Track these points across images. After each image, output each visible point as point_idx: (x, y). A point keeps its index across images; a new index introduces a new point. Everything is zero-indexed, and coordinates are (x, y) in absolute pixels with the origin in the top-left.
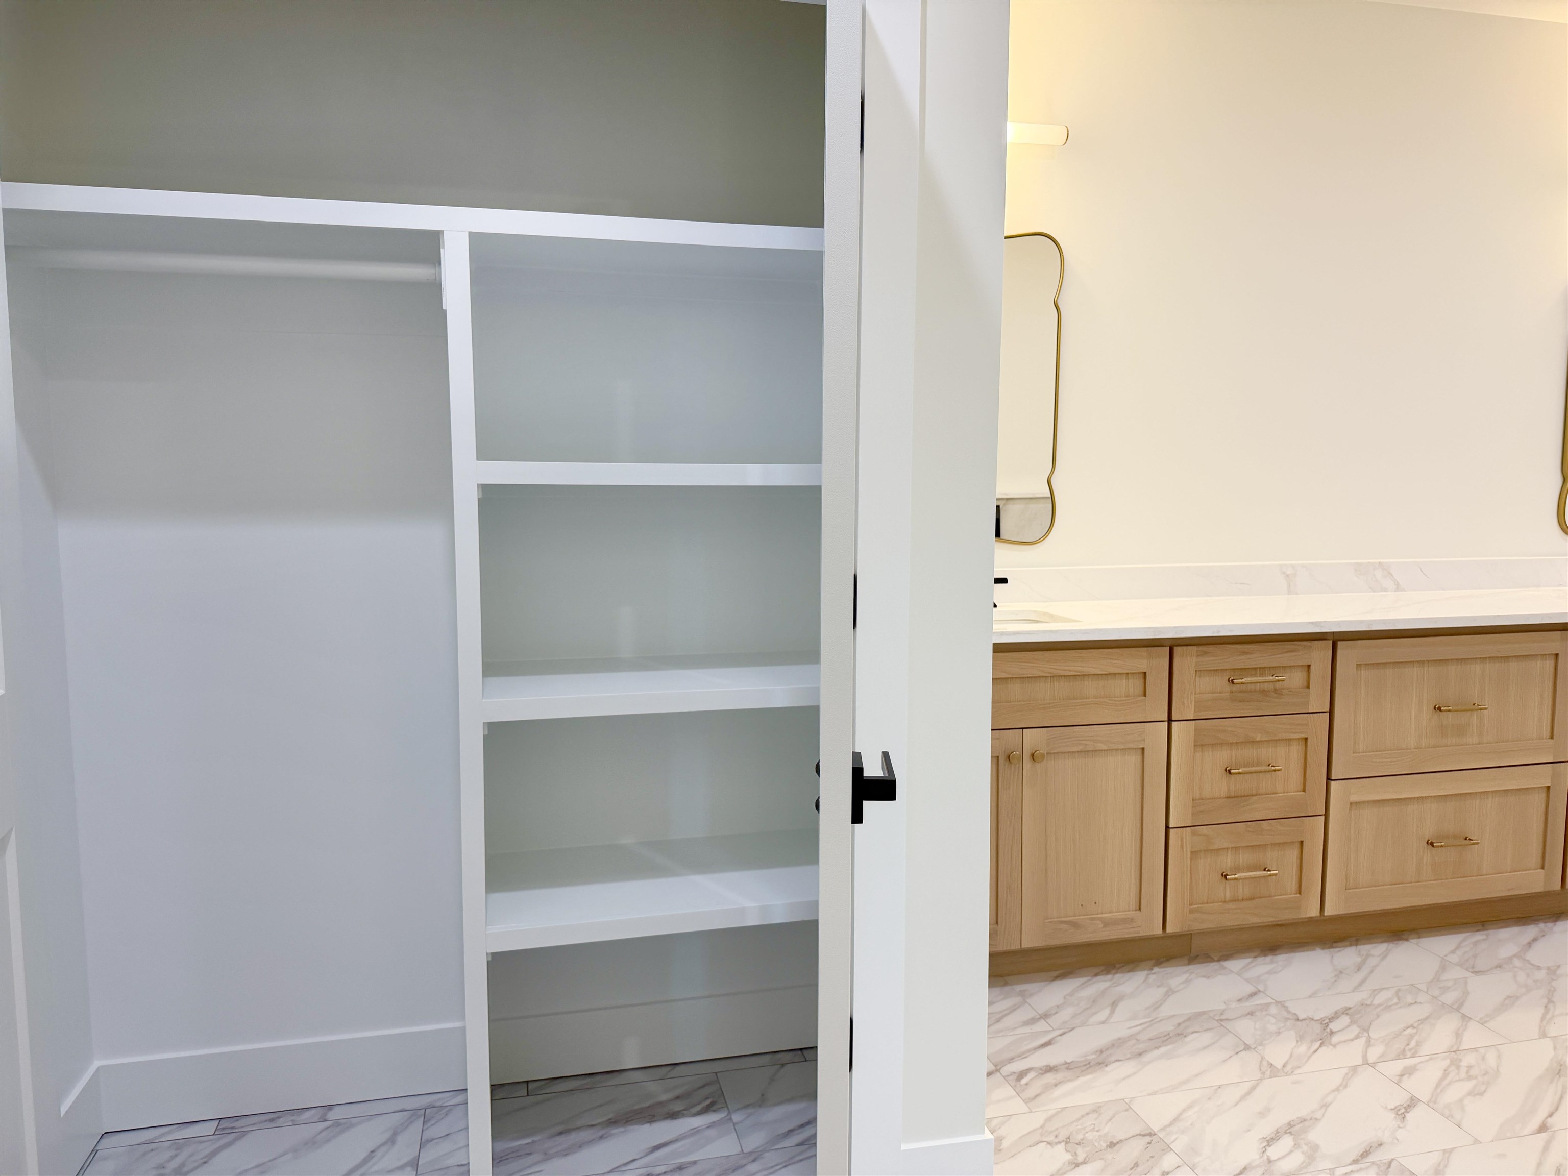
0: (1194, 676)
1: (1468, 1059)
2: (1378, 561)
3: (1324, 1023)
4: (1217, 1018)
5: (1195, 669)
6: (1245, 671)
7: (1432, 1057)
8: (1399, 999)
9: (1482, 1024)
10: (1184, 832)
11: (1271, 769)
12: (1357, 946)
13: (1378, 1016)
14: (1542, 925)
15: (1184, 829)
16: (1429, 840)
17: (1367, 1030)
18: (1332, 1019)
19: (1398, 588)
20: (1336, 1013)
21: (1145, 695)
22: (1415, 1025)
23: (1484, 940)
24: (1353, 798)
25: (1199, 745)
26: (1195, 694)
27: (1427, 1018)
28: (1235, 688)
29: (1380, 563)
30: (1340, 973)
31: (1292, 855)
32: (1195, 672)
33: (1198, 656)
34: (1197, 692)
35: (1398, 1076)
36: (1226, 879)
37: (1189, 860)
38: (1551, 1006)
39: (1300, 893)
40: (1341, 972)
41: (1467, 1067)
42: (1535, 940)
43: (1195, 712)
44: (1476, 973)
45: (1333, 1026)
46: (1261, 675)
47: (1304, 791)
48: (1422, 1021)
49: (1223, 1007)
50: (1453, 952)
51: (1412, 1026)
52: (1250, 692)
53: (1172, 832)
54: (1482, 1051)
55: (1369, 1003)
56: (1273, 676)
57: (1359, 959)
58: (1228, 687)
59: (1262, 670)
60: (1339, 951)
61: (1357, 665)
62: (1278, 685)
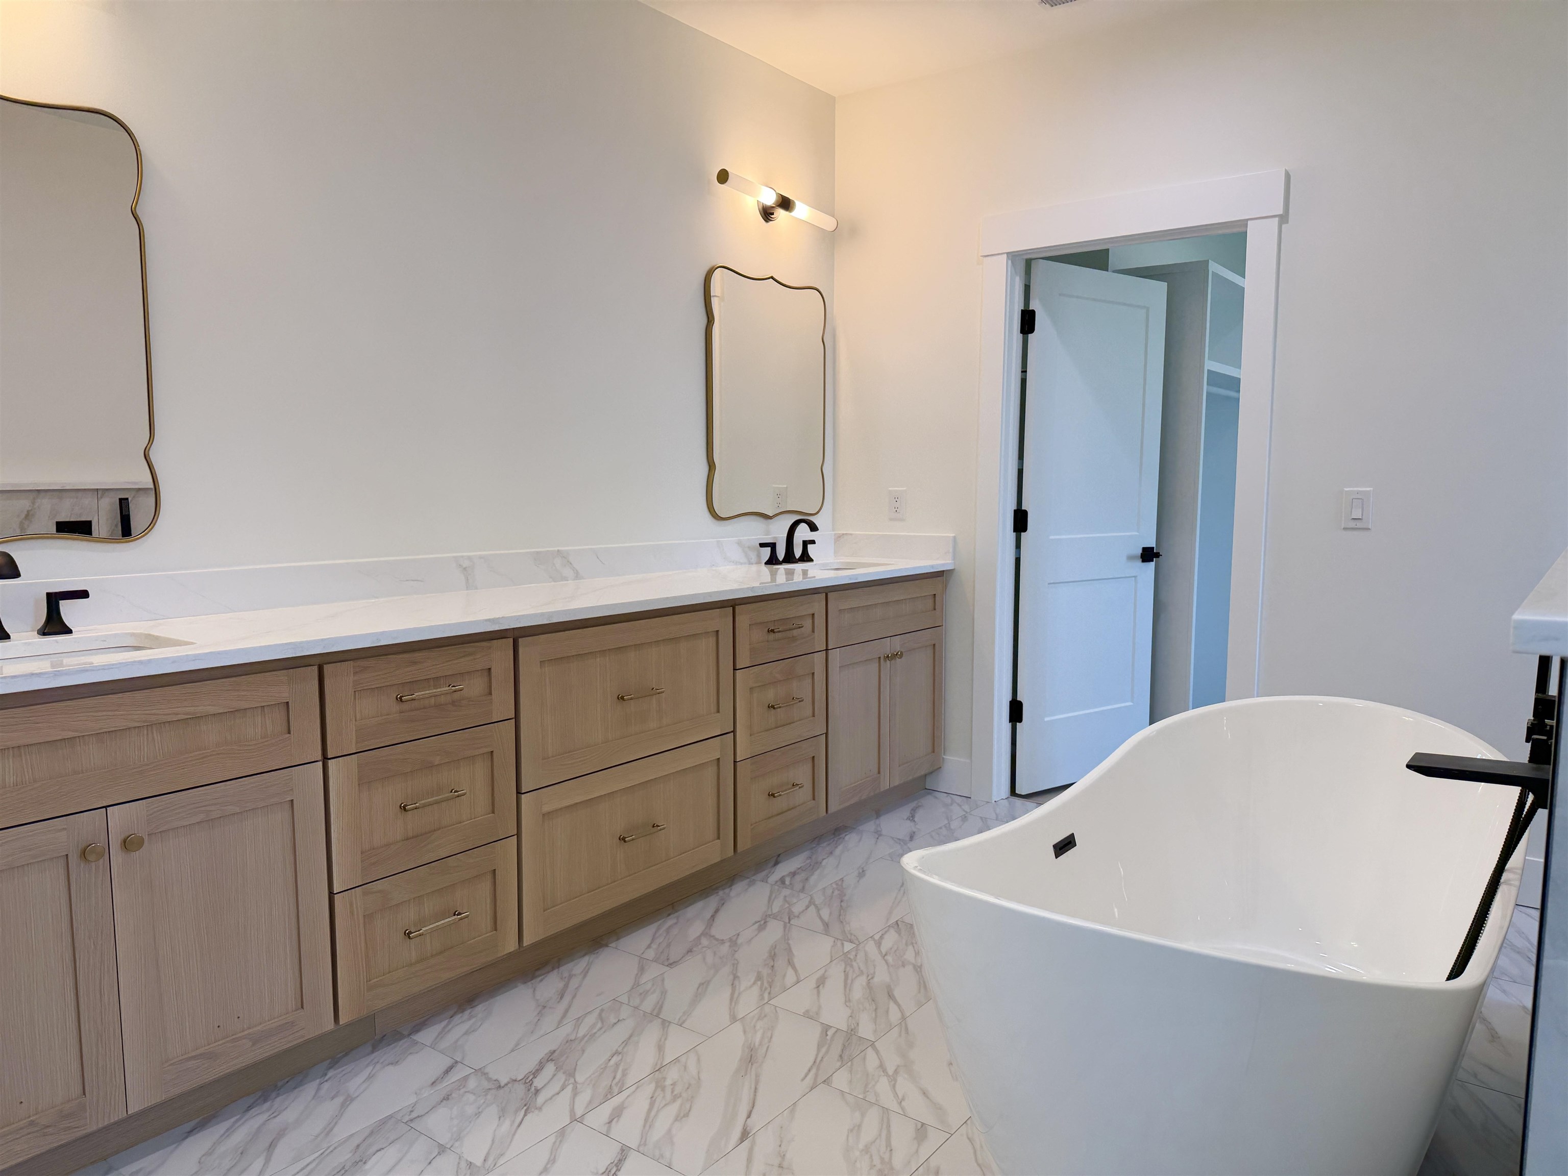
0: (352, 699)
1: (672, 1075)
2: (556, 549)
3: (528, 1081)
4: (406, 1118)
5: (353, 690)
6: (413, 684)
7: (638, 1084)
8: (603, 1022)
9: (681, 1026)
10: (353, 893)
11: (456, 794)
12: (558, 968)
13: (583, 1051)
14: (721, 893)
15: (353, 890)
16: (621, 836)
17: (571, 1074)
18: (536, 1073)
19: (577, 576)
20: (541, 1062)
21: (289, 733)
22: (620, 1049)
23: (676, 923)
24: (546, 808)
25: (364, 781)
26: (356, 720)
27: (631, 1037)
28: (405, 706)
29: (558, 551)
30: (543, 1009)
31: (484, 889)
32: (353, 693)
33: (355, 673)
34: (358, 717)
35: (606, 1123)
36: (409, 937)
37: (362, 926)
38: (736, 982)
39: (496, 930)
40: (544, 1007)
41: (672, 1085)
42: (717, 911)
43: (357, 743)
44: (670, 965)
45: (538, 1082)
46: (435, 687)
47: (493, 812)
48: (626, 1042)
49: (413, 1099)
50: (649, 947)
51: (617, 1053)
52: (425, 708)
53: (337, 898)
54: (683, 1059)
55: (573, 1037)
56: (449, 686)
57: (561, 985)
58: (396, 707)
59: (436, 681)
60: (541, 981)
61: (541, 662)
62: (456, 696)
